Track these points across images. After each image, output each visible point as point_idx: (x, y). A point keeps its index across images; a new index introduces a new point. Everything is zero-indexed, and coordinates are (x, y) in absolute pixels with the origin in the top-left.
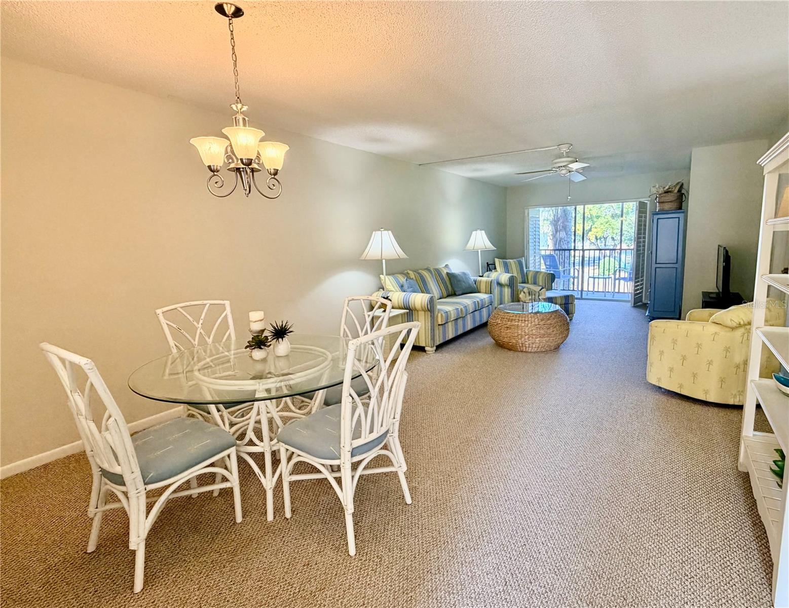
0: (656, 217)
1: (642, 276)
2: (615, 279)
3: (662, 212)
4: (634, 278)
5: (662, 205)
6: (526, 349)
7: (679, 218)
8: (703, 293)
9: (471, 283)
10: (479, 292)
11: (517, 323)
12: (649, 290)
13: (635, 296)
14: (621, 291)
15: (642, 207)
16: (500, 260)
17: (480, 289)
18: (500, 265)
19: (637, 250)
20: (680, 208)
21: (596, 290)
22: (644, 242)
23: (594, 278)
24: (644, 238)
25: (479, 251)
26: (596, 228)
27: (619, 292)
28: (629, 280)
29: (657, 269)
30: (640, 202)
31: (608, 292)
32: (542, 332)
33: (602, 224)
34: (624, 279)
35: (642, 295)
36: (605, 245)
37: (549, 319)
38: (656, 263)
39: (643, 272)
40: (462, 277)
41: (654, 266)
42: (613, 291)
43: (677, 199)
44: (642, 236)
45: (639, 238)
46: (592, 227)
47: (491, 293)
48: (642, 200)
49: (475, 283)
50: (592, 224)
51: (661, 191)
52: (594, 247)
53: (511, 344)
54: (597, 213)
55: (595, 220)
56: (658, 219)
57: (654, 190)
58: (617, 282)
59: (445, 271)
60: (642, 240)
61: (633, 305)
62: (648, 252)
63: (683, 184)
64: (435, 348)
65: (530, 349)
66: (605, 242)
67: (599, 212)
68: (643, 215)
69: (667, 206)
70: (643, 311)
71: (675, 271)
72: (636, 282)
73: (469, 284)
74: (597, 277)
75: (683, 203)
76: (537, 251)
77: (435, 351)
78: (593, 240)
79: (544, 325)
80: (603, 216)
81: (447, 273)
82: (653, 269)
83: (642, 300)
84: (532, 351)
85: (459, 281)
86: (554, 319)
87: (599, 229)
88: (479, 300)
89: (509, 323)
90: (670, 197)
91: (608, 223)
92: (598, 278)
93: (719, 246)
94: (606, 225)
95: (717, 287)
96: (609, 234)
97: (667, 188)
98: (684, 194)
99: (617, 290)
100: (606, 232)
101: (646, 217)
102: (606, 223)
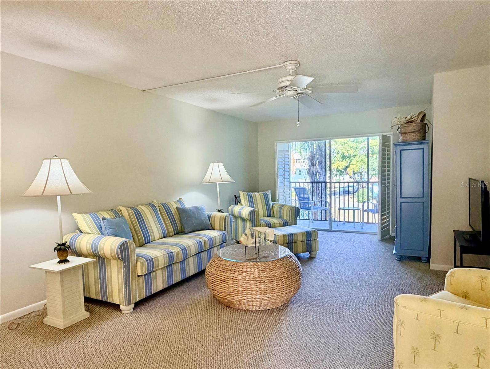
0: (399, 149)
1: (389, 209)
2: (364, 211)
3: (405, 143)
4: (380, 211)
5: (404, 135)
6: (245, 307)
7: (423, 149)
8: (455, 232)
9: (203, 218)
10: (213, 229)
11: (232, 275)
12: (395, 226)
13: (381, 230)
14: (370, 221)
15: (385, 140)
16: (245, 193)
17: (214, 227)
18: (244, 198)
19: (382, 184)
20: (424, 139)
21: (347, 220)
22: (389, 175)
23: (345, 210)
24: (389, 171)
25: (218, 183)
26: (353, 165)
27: (368, 223)
28: (376, 213)
29: (403, 204)
30: (383, 135)
31: (358, 222)
32: (263, 286)
33: (358, 161)
34: (372, 211)
35: (389, 228)
36: (361, 178)
37: (272, 270)
38: (401, 198)
39: (389, 205)
40: (193, 213)
41: (399, 200)
42: (362, 221)
43: (420, 130)
44: (387, 169)
45: (383, 171)
46: (350, 164)
47: (225, 230)
48: (384, 134)
49: (209, 219)
50: (349, 161)
51: (403, 120)
52: (352, 180)
53: (226, 300)
54: (354, 153)
55: (352, 158)
56: (401, 150)
57: (396, 121)
58: (366, 213)
59: (174, 206)
60: (386, 173)
61: (380, 239)
62: (392, 185)
63: (424, 115)
64: (133, 306)
65: (251, 307)
66: (361, 176)
67: (355, 152)
68: (387, 148)
69: (410, 137)
70: (390, 246)
71: (422, 205)
72: (382, 216)
73: (202, 220)
74: (347, 208)
75: (426, 134)
76: (287, 184)
77: (134, 309)
78: (352, 175)
79: (266, 277)
80: (358, 155)
81: (177, 207)
82: (398, 204)
83: (390, 234)
84: (254, 309)
85: (190, 216)
86: (279, 269)
87: (356, 166)
88: (205, 239)
89: (224, 274)
90: (413, 127)
91: (363, 161)
92: (349, 210)
93: (469, 179)
94: (361, 163)
95: (470, 225)
96: (364, 170)
97: (409, 117)
98: (426, 124)
99: (365, 221)
100: (361, 168)
101: (389, 151)
102: (361, 161)
